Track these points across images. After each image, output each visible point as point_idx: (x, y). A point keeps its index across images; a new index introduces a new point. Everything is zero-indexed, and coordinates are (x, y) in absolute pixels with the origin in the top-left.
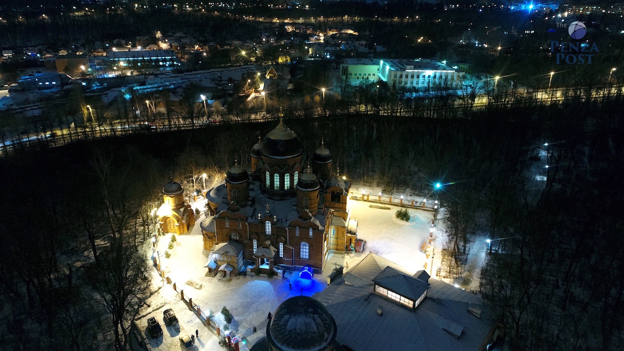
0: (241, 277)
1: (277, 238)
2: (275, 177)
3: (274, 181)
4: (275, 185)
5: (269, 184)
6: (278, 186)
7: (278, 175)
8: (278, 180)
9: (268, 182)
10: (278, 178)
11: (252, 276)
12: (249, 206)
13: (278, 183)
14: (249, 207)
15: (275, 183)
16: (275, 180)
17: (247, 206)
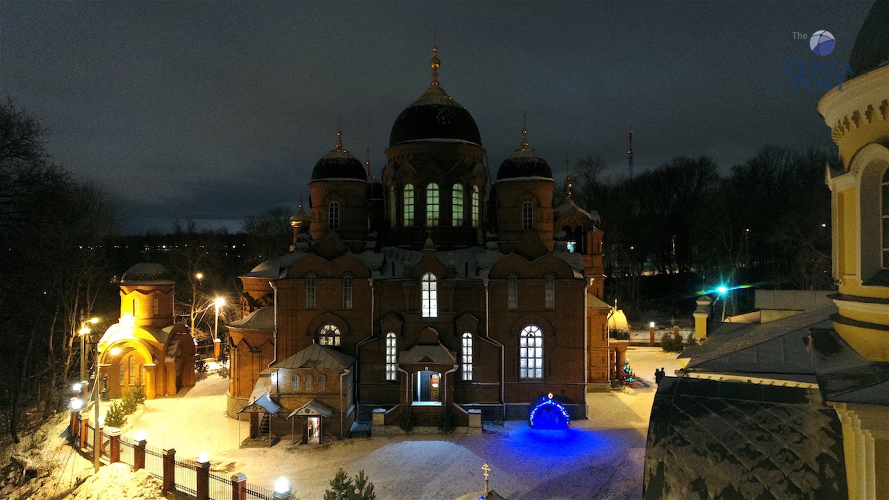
0: (359, 443)
1: (456, 318)
2: (429, 193)
3: (425, 204)
4: (429, 215)
5: (412, 216)
6: (437, 215)
7: (436, 186)
8: (437, 200)
9: (409, 212)
10: (436, 193)
11: (391, 436)
12: (371, 249)
13: (437, 208)
14: (372, 253)
15: (429, 208)
16: (429, 201)
17: (365, 250)
